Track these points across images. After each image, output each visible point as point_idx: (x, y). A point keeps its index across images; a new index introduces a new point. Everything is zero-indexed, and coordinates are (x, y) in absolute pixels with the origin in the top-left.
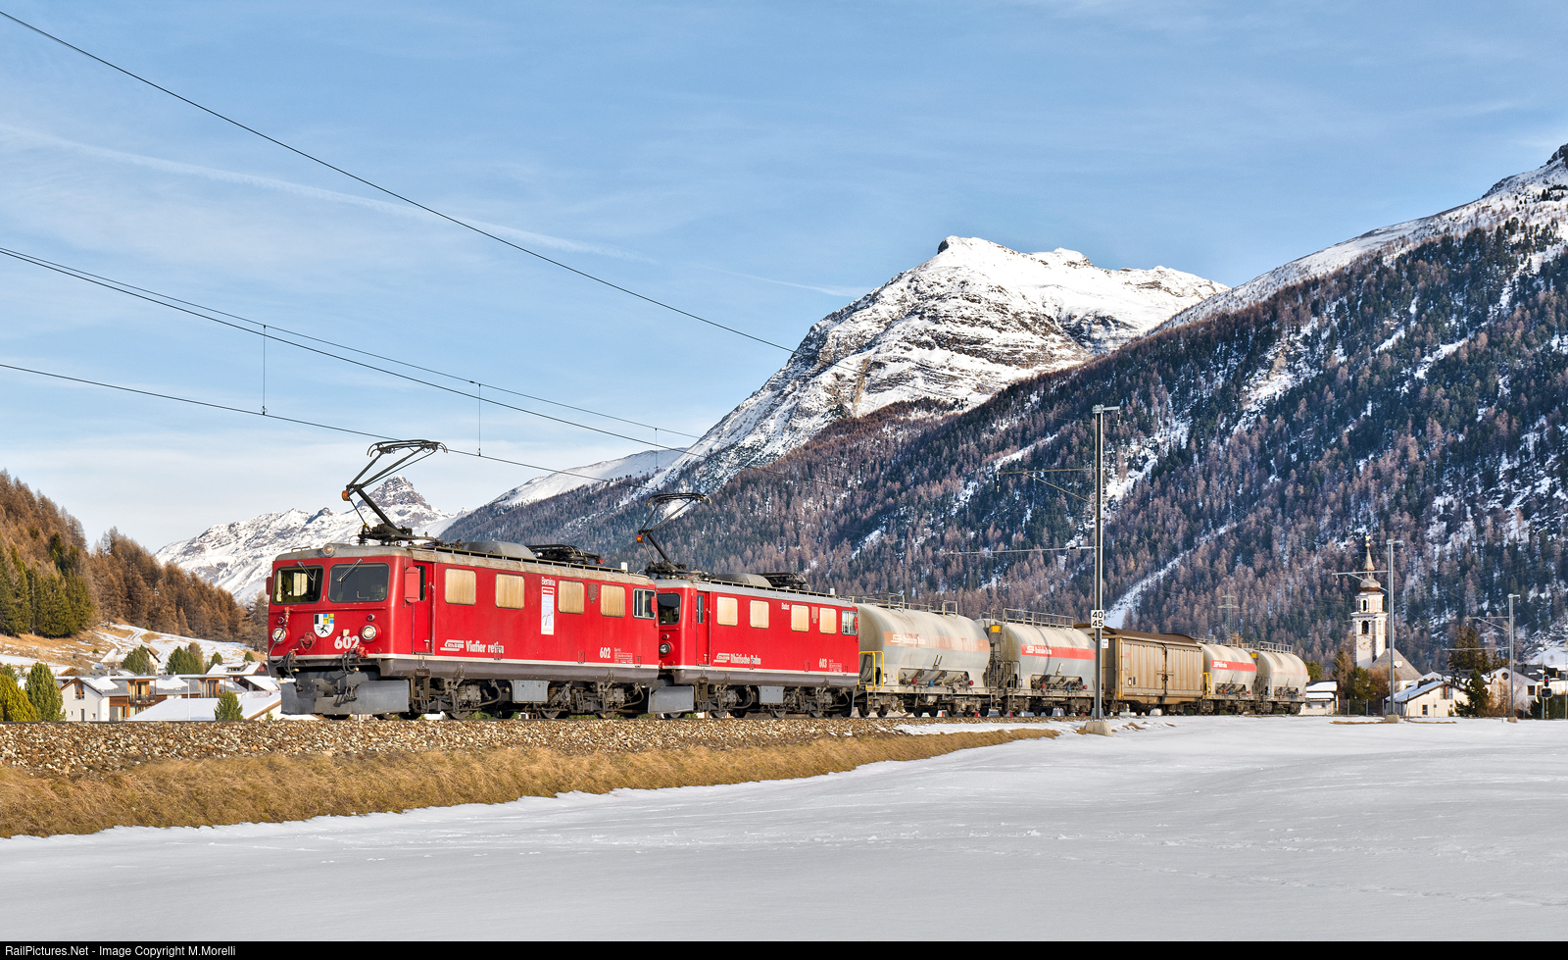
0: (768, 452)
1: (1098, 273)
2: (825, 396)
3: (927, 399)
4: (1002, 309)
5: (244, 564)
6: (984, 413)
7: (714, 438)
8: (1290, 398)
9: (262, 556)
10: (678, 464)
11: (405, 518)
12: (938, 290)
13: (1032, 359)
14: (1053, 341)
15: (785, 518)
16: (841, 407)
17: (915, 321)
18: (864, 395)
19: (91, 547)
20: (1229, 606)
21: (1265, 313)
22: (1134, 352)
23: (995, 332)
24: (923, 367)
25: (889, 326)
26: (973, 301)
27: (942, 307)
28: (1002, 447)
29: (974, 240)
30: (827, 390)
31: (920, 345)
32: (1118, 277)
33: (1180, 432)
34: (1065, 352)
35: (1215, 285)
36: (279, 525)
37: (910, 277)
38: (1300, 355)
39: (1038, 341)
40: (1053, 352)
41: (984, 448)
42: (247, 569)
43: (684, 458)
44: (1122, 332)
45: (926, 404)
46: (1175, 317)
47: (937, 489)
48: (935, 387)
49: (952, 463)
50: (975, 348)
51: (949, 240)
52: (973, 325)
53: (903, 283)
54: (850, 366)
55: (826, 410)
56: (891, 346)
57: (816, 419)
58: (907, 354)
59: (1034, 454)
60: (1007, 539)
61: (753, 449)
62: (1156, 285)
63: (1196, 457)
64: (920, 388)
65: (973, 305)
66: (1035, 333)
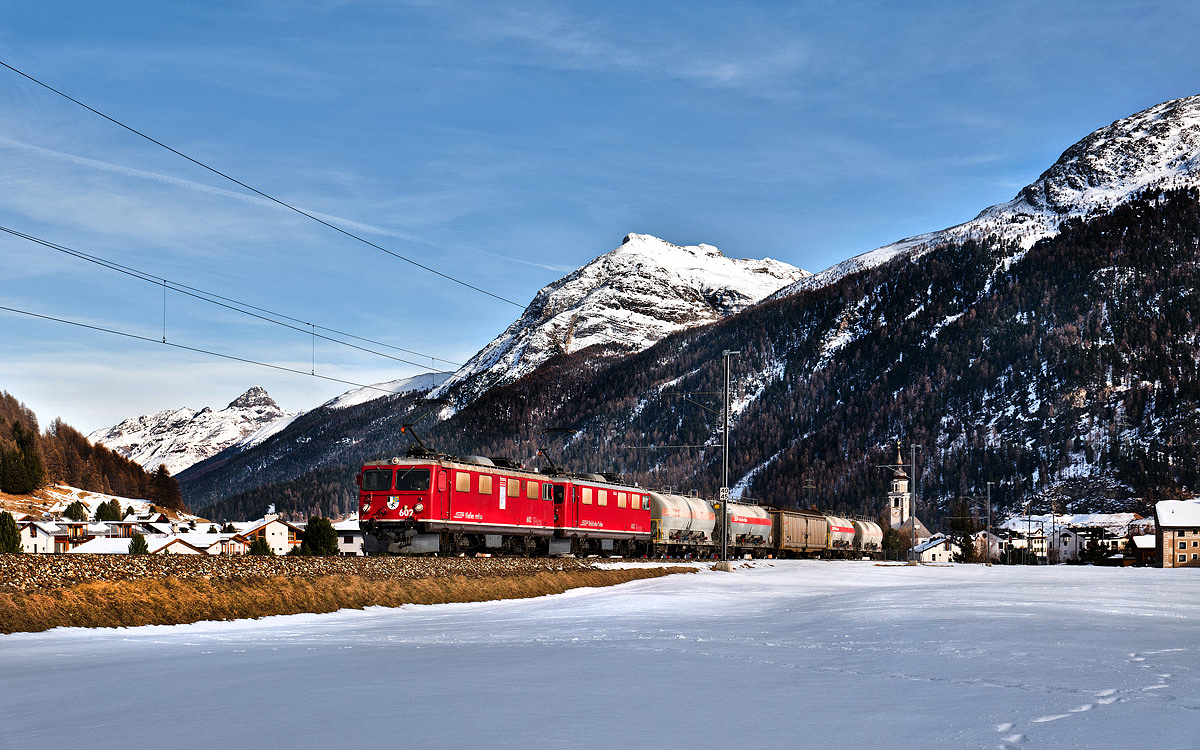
0: (508, 376)
1: (727, 261)
2: (547, 339)
3: (614, 343)
4: (664, 283)
5: (150, 445)
6: (651, 353)
7: (472, 366)
8: (851, 347)
9: (162, 439)
10: (448, 382)
11: (262, 415)
12: (622, 269)
13: (684, 318)
14: (698, 306)
15: (520, 420)
16: (558, 346)
17: (607, 289)
18: (573, 339)
19: (42, 432)
20: (810, 486)
21: (835, 291)
22: (750, 315)
23: (660, 298)
24: (612, 321)
25: (590, 293)
26: (645, 277)
27: (625, 281)
28: (664, 376)
29: (646, 236)
30: (548, 335)
31: (611, 306)
32: (740, 265)
33: (780, 369)
34: (707, 314)
35: (803, 271)
36: (174, 418)
37: (604, 260)
38: (857, 320)
39: (688, 306)
40: (698, 313)
41: (652, 377)
42: (152, 449)
43: (452, 379)
44: (743, 301)
45: (614, 346)
46: (777, 292)
47: (620, 404)
48: (620, 335)
49: (631, 386)
50: (646, 309)
51: (630, 236)
52: (645, 294)
53: (599, 264)
54: (563, 319)
55: (547, 348)
56: (591, 305)
57: (540, 354)
58: (602, 312)
59: (684, 381)
60: (666, 439)
61: (499, 374)
62: (765, 271)
63: (789, 386)
64: (610, 335)
65: (646, 280)
66: (686, 300)
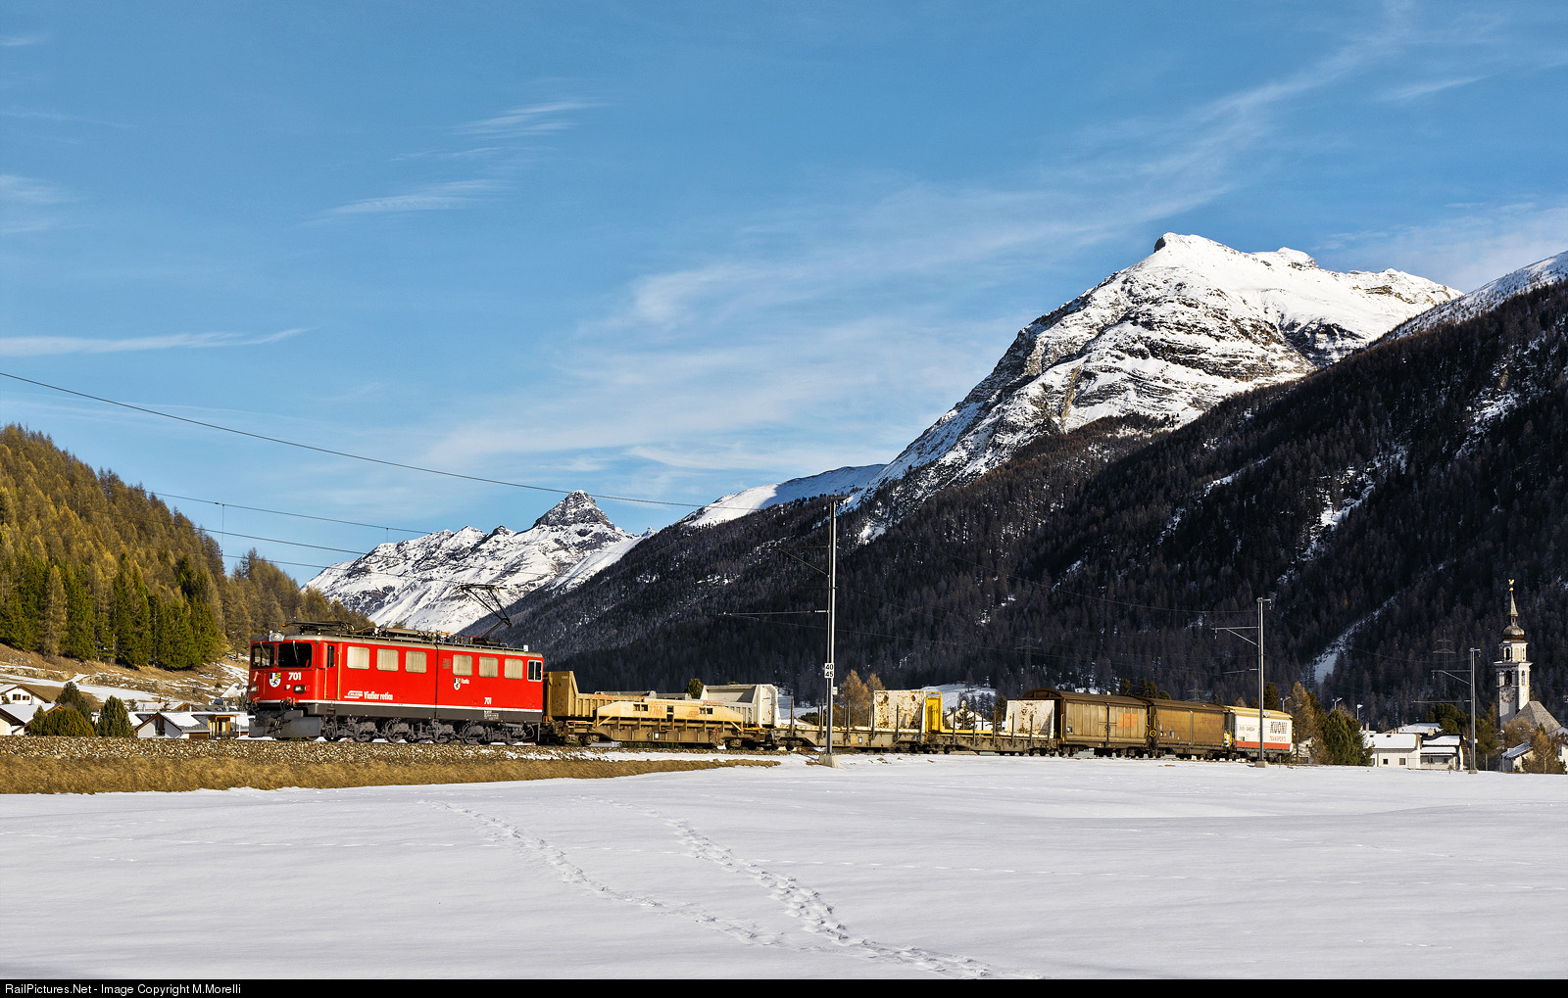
0: (969, 471)
1: (1325, 276)
2: (1031, 409)
3: (1136, 415)
4: (1220, 315)
5: (413, 588)
6: (1193, 428)
7: (914, 455)
8: (1515, 416)
9: (431, 579)
10: (875, 484)
11: (586, 538)
12: (1153, 293)
13: (1252, 371)
14: (1275, 351)
15: (983, 545)
16: (1048, 421)
17: (1128, 327)
18: (1072, 408)
20: (1445, 651)
21: (1491, 325)
22: (1355, 365)
23: (1213, 340)
24: (1136, 378)
25: (1101, 332)
26: (1190, 305)
27: (1157, 312)
28: (1213, 470)
29: (1194, 238)
30: (1033, 402)
31: (1132, 353)
32: (1345, 281)
33: (1400, 457)
34: (1289, 365)
35: (1450, 291)
36: (449, 545)
37: (1124, 277)
38: (1527, 372)
39: (1258, 351)
40: (1274, 364)
41: (1193, 471)
42: (416, 594)
43: (881, 476)
44: (1349, 342)
45: (1134, 419)
46: (1398, 328)
47: (1142, 515)
48: (1148, 401)
49: (1160, 486)
50: (1189, 358)
51: (1167, 237)
52: (1189, 332)
53: (1117, 285)
54: (1057, 377)
55: (1031, 425)
56: (1102, 355)
57: (1020, 435)
58: (1119, 364)
59: (1245, 478)
60: (1215, 573)
61: (955, 467)
62: (1386, 290)
63: (1416, 485)
64: (1133, 402)
65: (1192, 310)
66: (1255, 342)
